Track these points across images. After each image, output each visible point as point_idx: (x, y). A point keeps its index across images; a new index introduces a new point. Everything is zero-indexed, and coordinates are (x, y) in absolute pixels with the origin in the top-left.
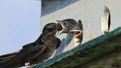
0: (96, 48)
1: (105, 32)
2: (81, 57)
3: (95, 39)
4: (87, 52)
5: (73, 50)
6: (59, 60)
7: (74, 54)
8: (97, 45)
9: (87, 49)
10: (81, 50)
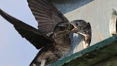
0: (104, 50)
1: (113, 34)
2: (90, 58)
3: (103, 41)
4: (95, 54)
5: (82, 52)
6: (68, 61)
7: (83, 56)
8: (105, 47)
9: (95, 51)
10: (89, 51)
